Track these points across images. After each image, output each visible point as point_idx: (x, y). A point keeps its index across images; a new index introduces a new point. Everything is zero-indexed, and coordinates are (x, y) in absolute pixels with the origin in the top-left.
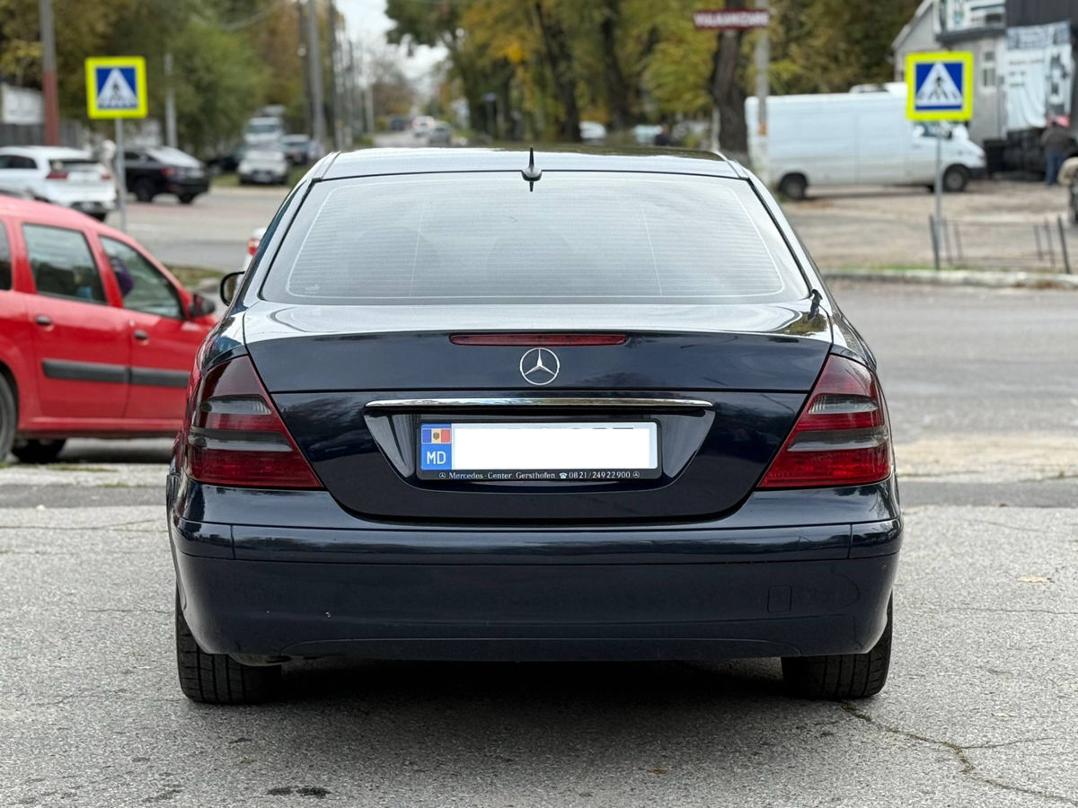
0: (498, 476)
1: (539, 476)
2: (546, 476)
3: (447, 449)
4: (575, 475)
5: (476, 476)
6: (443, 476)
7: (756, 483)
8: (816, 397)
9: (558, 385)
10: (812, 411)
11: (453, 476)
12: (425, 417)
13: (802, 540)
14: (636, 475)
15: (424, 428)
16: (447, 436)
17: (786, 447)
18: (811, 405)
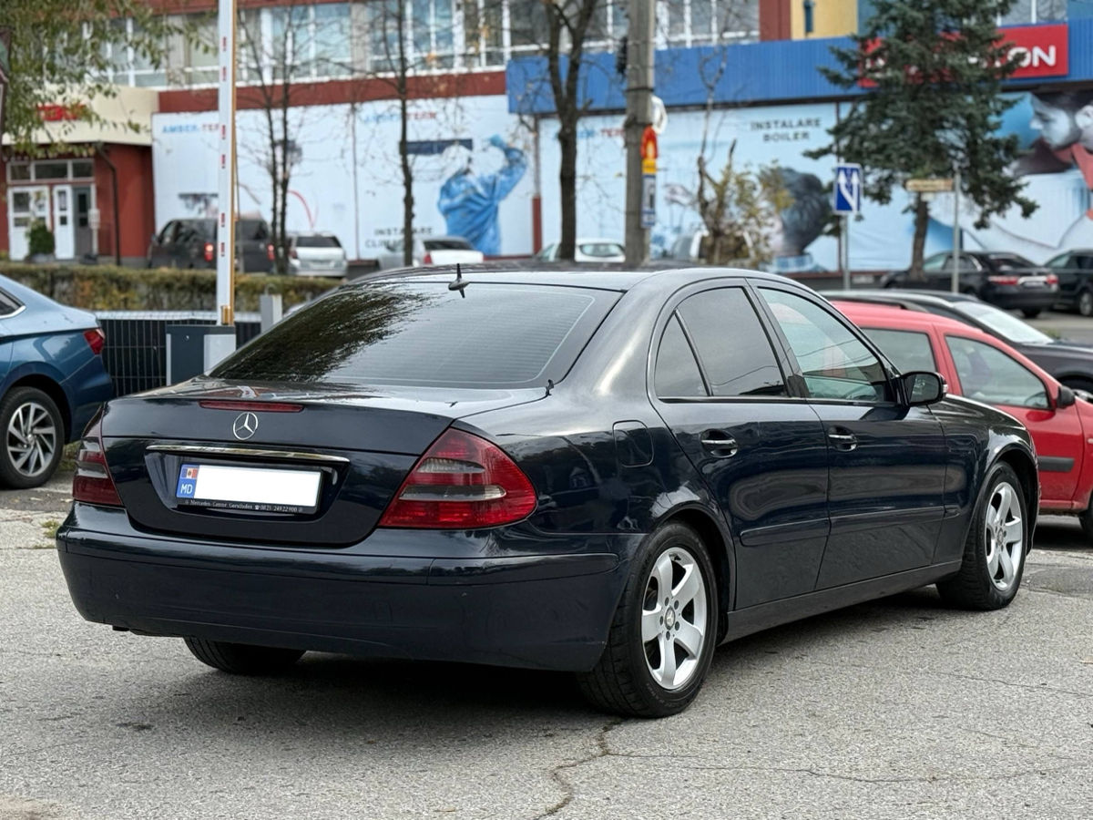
0: (217, 505)
1: (243, 507)
2: (247, 507)
3: (194, 482)
4: (264, 508)
5: (205, 504)
6: (187, 503)
7: (378, 522)
8: (426, 459)
9: (252, 440)
10: (422, 471)
11: (193, 503)
12: (187, 459)
13: (393, 567)
14: (301, 510)
15: (184, 467)
16: (196, 474)
17: (399, 496)
18: (419, 467)
